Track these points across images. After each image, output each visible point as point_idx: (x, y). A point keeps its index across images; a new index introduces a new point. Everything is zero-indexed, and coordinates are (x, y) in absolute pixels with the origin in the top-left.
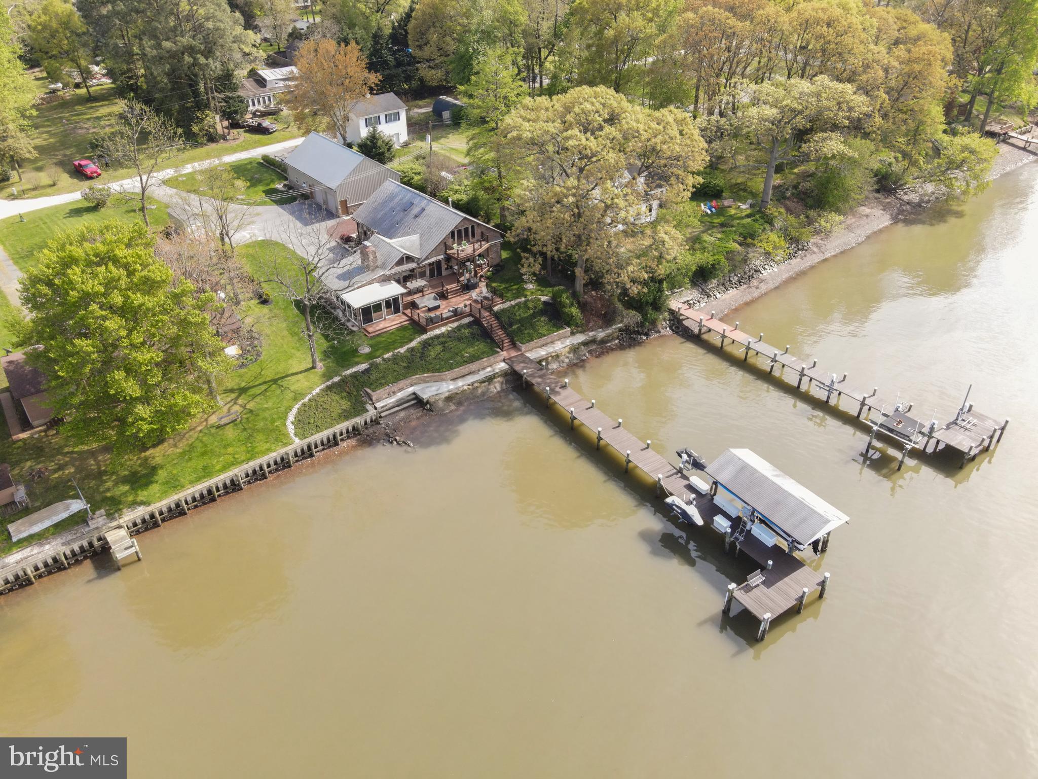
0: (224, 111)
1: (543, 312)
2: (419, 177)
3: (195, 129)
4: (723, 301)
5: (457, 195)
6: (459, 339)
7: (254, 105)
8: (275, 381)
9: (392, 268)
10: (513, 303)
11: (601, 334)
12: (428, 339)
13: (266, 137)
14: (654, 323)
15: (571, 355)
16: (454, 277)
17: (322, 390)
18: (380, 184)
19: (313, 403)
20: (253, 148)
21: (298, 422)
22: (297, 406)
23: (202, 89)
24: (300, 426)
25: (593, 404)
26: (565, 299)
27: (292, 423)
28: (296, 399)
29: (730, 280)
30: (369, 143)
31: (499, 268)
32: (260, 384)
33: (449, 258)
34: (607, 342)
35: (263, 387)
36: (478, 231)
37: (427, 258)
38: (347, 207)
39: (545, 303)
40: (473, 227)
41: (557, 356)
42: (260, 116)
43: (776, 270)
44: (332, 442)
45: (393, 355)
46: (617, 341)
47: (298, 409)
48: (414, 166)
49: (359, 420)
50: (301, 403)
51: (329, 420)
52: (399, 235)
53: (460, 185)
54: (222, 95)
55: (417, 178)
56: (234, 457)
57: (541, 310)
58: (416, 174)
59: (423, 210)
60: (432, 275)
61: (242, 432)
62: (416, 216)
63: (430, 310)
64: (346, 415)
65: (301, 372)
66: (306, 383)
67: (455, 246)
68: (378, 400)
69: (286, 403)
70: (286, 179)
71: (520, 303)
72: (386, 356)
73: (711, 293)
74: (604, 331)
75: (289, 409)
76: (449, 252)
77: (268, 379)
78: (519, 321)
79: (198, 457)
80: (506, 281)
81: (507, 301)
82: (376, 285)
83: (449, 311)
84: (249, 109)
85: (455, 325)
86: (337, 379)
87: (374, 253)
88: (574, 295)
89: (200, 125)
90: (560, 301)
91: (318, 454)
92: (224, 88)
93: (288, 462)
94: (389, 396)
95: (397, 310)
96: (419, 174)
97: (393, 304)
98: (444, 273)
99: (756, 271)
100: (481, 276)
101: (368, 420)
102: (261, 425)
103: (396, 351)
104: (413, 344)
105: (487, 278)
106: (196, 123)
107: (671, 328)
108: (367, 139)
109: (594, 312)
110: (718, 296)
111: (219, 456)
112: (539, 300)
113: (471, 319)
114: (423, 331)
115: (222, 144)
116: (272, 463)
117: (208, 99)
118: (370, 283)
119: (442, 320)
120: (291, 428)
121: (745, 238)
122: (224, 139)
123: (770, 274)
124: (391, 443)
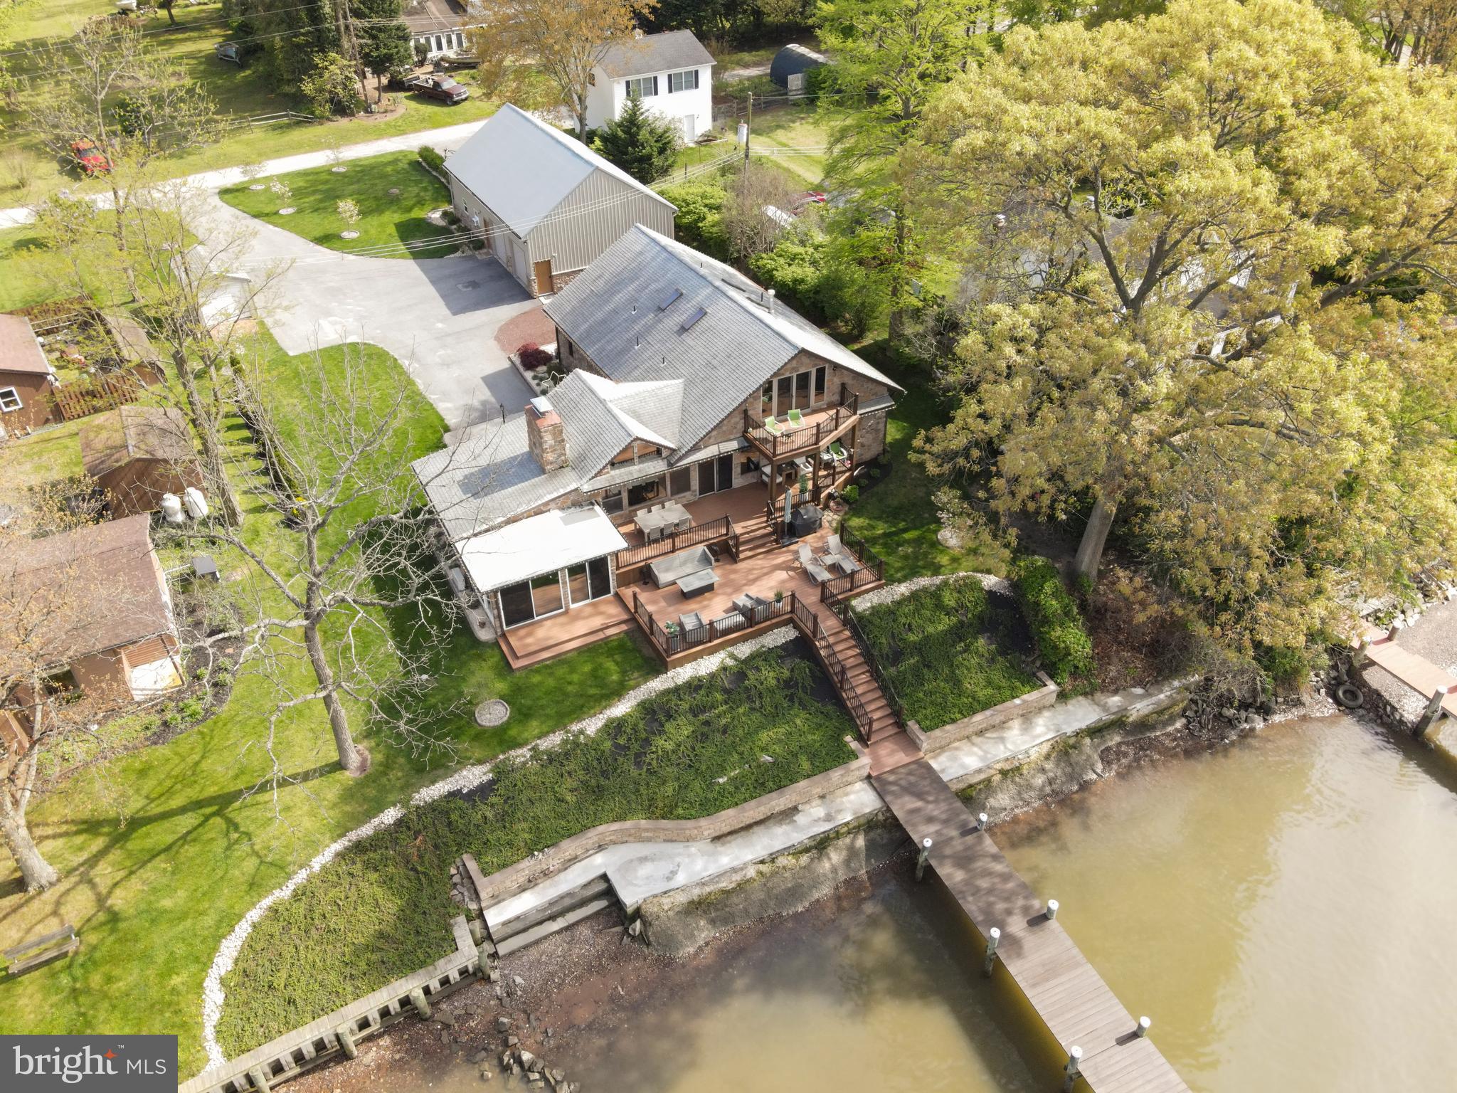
0: (367, 55)
1: (984, 625)
2: (717, 217)
3: (309, 88)
5: (794, 268)
6: (750, 695)
7: (439, 47)
8: (224, 801)
9: (599, 473)
10: (903, 589)
11: (1140, 704)
12: (667, 692)
13: (446, 110)
14: (1288, 679)
15: (1049, 766)
16: (762, 495)
17: (341, 855)
18: (616, 236)
19: (301, 909)
20: (416, 131)
22: (254, 915)
23: (328, 10)
24: (243, 995)
25: (1140, 1027)
26: (1050, 597)
27: (223, 982)
28: (255, 886)
30: (620, 133)
31: (876, 472)
32: (183, 810)
33: (749, 446)
34: (1153, 727)
35: (187, 822)
36: (832, 383)
37: (695, 448)
38: (551, 277)
39: (991, 594)
40: (821, 373)
41: (1018, 769)
42: (447, 70)
45: (565, 742)
46: (1180, 727)
47: (254, 926)
48: (709, 189)
49: (411, 986)
50: (267, 902)
51: (333, 977)
52: (636, 373)
53: (803, 243)
54: (365, 23)
55: (712, 217)
57: (980, 617)
58: (711, 207)
59: (702, 313)
60: (706, 486)
61: (66, 1000)
62: (683, 329)
63: (686, 596)
65: (306, 777)
67: (770, 420)
68: (497, 899)
69: (224, 900)
70: (449, 198)
71: (924, 590)
72: (544, 744)
74: (1148, 695)
75: (228, 922)
76: (755, 433)
77: (212, 791)
78: (918, 648)
80: (892, 515)
81: (892, 581)
82: (555, 515)
83: (735, 607)
84: (430, 55)
85: (744, 650)
86: (390, 816)
87: (557, 431)
88: (1073, 581)
89: (317, 81)
90: (1037, 604)
94: (531, 883)
95: (601, 587)
96: (718, 208)
97: (592, 575)
98: (738, 481)
100: (830, 496)
101: (454, 976)
103: (575, 727)
104: (621, 709)
105: (845, 500)
106: (310, 76)
107: (1330, 690)
108: (620, 125)
109: (1121, 637)
112: (975, 586)
113: (791, 633)
114: (658, 665)
115: (361, 119)
118: (538, 512)
119: (709, 636)
122: (366, 111)
124: (505, 1070)
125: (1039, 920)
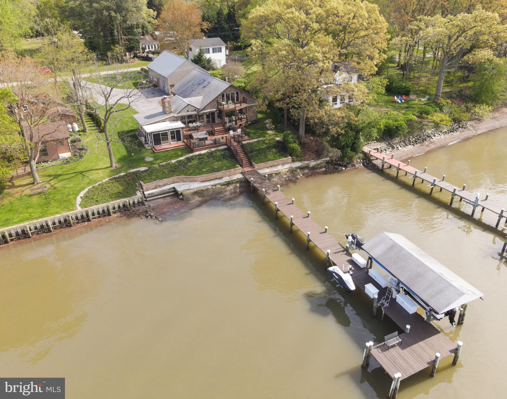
1: (275, 147)
4: (403, 151)
6: (214, 157)
9: (179, 112)
10: (255, 140)
11: (313, 163)
12: (193, 156)
13: (149, 62)
15: (288, 173)
16: (222, 124)
23: (116, 34)
26: (291, 138)
27: (81, 197)
28: (90, 184)
29: (409, 140)
30: (196, 58)
31: (254, 122)
32: (72, 173)
33: (219, 110)
34: (316, 169)
35: (72, 175)
36: (241, 96)
37: (204, 109)
39: (278, 142)
41: (279, 173)
43: (442, 137)
45: (167, 164)
46: (323, 169)
47: (89, 189)
50: (92, 186)
51: (107, 198)
52: (190, 96)
56: (30, 215)
57: (274, 145)
60: (208, 121)
61: (43, 200)
62: (204, 87)
64: (119, 195)
65: (102, 169)
66: (102, 175)
67: (224, 103)
68: (147, 190)
69: (82, 185)
71: (261, 140)
72: (161, 164)
73: (395, 146)
74: (315, 161)
75: (83, 189)
76: (220, 107)
77: (79, 171)
78: (258, 150)
79: (5, 212)
80: (256, 129)
83: (212, 141)
85: (213, 149)
86: (122, 174)
87: (169, 102)
88: (297, 137)
89: (112, 52)
90: (288, 140)
91: (94, 220)
93: (70, 223)
94: (156, 188)
95: (179, 139)
98: (217, 120)
99: (428, 136)
100: (241, 125)
102: (59, 197)
103: (169, 161)
104: (181, 158)
105: (245, 127)
107: (363, 164)
109: (310, 149)
110: (400, 148)
111: (21, 214)
112: (274, 139)
114: (191, 151)
116: (57, 221)
120: (79, 200)
121: (421, 114)
122: (126, 62)
123: (438, 139)
124: (147, 217)
125: (276, 190)
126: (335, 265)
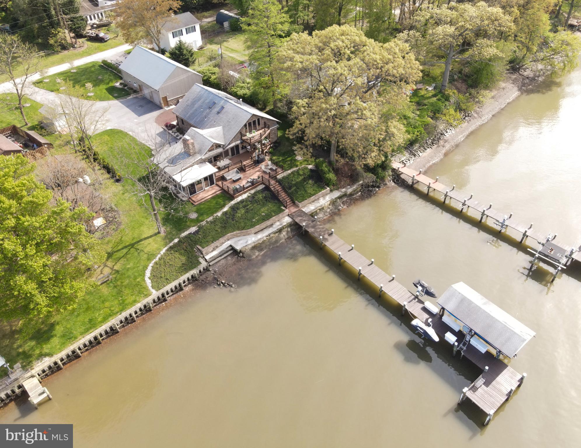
0: (71, 27)
1: (310, 177)
2: (215, 77)
3: (52, 42)
4: (424, 158)
5: (242, 90)
6: (257, 202)
7: (91, 19)
8: (132, 245)
9: (206, 153)
10: (289, 172)
11: (349, 190)
12: (236, 204)
13: (103, 44)
14: (383, 179)
15: (330, 207)
16: (248, 154)
17: (167, 250)
18: (190, 87)
19: (162, 261)
20: (95, 53)
21: (153, 277)
22: (151, 265)
23: (53, 12)
24: (155, 280)
25: (352, 247)
26: (325, 167)
27: (149, 278)
28: (149, 259)
29: (426, 143)
30: (177, 52)
31: (277, 144)
32: (122, 249)
33: (243, 141)
34: (353, 195)
35: (125, 251)
36: (262, 122)
37: (229, 144)
38: (167, 101)
39: (311, 170)
40: (258, 120)
41: (323, 208)
42: (96, 28)
43: (453, 132)
44: (179, 289)
45: (213, 218)
46: (359, 193)
47: (152, 267)
48: (210, 68)
49: (194, 272)
50: (153, 262)
51: (174, 273)
52: (208, 126)
53: (243, 83)
55: (213, 77)
56: (110, 310)
57: (309, 176)
58: (212, 74)
59: (223, 108)
60: (233, 154)
61: (113, 288)
62: (218, 113)
63: (234, 181)
64: (186, 268)
65: (151, 237)
66: (156, 245)
67: (248, 134)
68: (207, 254)
69: (142, 263)
70: (121, 78)
71: (294, 171)
72: (209, 220)
73: (416, 153)
74: (351, 187)
75: (146, 267)
76: (244, 138)
77: (128, 244)
78: (295, 185)
79: (84, 312)
80: (283, 155)
81: (286, 170)
82: (196, 166)
83: (248, 182)
84: (88, 22)
85: (253, 192)
86: (176, 240)
87: (193, 144)
88: (330, 163)
89: (54, 39)
90: (322, 170)
91: (169, 298)
92: (69, 11)
93: (150, 308)
94: (214, 249)
95: (212, 183)
96: (214, 73)
97: (210, 180)
98: (241, 152)
99: (442, 134)
100: (266, 152)
101: (202, 270)
102: (126, 282)
103: (215, 215)
104: (226, 209)
105: (270, 153)
106: (51, 37)
107: (394, 181)
109: (343, 175)
110: (420, 154)
111: (100, 310)
112: (307, 168)
113: (263, 186)
114: (232, 198)
115: (71, 51)
116: (138, 310)
117: (58, 19)
118: (191, 166)
119: (243, 189)
120: (148, 282)
121: (435, 113)
122: (73, 47)
123: (450, 136)
124: (219, 285)
125: (331, 234)
126: (415, 317)
